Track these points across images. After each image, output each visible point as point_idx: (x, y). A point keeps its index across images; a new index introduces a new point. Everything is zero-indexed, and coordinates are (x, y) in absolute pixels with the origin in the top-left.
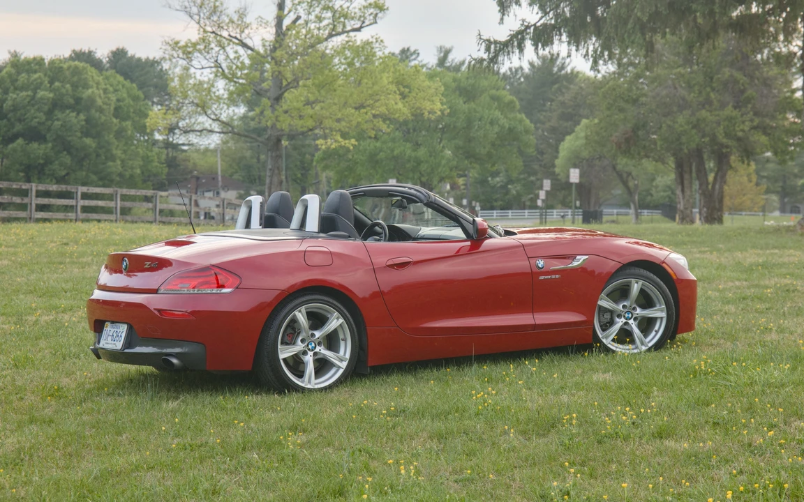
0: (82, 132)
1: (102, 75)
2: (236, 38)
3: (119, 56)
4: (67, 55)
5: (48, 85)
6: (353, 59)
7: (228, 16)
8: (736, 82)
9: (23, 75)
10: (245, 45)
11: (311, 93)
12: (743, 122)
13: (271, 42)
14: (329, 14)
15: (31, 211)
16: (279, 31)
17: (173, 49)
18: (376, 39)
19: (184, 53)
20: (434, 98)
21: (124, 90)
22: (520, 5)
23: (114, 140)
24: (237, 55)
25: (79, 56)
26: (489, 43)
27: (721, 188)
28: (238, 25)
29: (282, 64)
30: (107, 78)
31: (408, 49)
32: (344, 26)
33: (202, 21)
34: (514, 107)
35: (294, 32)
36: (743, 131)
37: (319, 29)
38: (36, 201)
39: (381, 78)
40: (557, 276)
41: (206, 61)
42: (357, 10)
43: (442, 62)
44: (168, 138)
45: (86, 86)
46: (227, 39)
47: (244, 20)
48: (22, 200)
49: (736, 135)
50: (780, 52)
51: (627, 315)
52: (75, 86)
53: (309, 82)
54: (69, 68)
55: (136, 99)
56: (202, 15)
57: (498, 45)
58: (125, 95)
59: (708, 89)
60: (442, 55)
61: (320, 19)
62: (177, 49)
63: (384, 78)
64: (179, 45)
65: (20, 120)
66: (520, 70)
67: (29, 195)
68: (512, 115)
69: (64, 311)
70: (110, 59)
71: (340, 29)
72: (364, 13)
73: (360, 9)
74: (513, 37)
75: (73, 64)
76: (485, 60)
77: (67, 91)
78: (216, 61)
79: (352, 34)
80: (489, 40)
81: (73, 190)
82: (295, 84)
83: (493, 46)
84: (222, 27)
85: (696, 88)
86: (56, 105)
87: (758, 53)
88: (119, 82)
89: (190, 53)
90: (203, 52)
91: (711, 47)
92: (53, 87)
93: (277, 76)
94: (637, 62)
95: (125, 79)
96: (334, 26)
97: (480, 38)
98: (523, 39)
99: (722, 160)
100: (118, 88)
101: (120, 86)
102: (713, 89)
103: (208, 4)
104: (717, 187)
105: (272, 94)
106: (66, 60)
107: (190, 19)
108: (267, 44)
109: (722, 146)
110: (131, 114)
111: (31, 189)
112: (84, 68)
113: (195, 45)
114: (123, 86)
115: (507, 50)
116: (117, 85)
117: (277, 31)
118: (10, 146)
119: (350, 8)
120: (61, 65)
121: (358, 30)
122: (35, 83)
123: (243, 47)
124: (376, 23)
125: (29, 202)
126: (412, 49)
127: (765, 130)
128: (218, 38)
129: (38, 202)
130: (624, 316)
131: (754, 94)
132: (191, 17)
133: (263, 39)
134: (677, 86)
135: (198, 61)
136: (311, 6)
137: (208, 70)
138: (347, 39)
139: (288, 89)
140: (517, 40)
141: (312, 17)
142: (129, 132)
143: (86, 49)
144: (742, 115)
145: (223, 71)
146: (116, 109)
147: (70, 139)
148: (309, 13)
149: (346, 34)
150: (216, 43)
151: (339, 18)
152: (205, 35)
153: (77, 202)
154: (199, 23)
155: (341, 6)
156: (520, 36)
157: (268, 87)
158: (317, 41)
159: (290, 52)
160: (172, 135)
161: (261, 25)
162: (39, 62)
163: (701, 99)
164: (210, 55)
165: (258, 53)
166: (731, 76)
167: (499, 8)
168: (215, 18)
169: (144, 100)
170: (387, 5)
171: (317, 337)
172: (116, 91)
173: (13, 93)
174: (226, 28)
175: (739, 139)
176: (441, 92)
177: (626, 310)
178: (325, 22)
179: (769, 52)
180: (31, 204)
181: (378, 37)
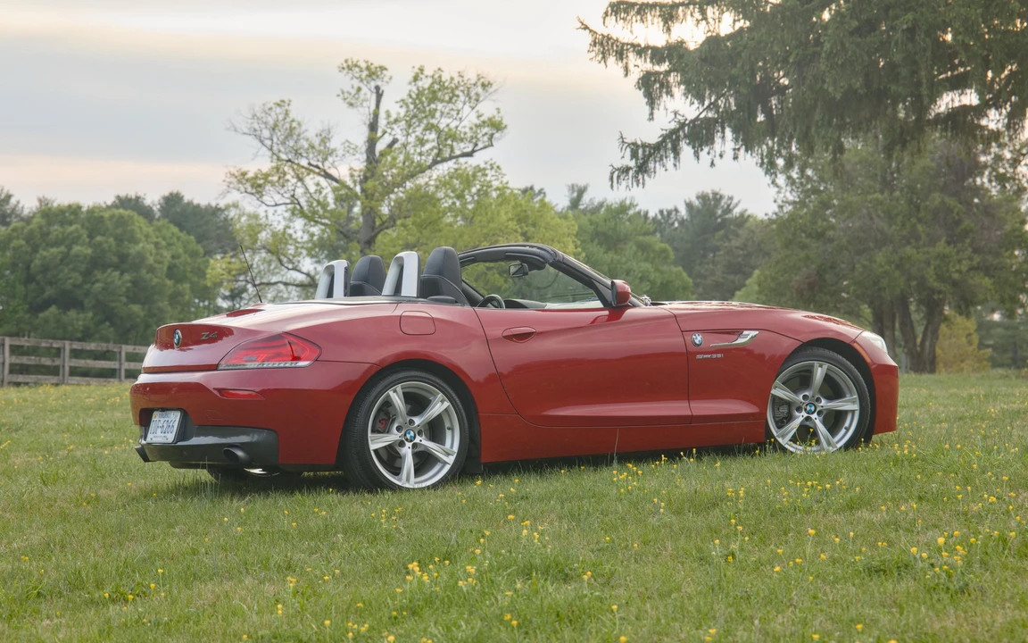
0: (128, 297)
1: (152, 225)
2: (317, 167)
3: (172, 201)
4: (109, 203)
5: (87, 240)
6: (463, 191)
7: (307, 140)
8: (950, 210)
9: (56, 227)
10: (328, 176)
11: (411, 235)
12: (960, 261)
13: (360, 171)
14: (433, 136)
15: (64, 376)
16: (371, 158)
17: (240, 182)
18: (491, 165)
19: (252, 186)
20: (565, 239)
21: (180, 244)
22: (672, 96)
23: (169, 308)
24: (319, 188)
25: (124, 202)
26: (635, 148)
27: (933, 346)
28: (320, 152)
29: (375, 198)
30: (158, 229)
31: (532, 188)
32: (452, 150)
33: (275, 148)
34: (666, 258)
35: (389, 158)
36: (960, 272)
37: (421, 154)
38: (69, 363)
39: (498, 213)
40: (719, 356)
41: (280, 196)
42: (467, 130)
43: (575, 203)
44: (234, 305)
45: (133, 240)
46: (306, 169)
47: (328, 145)
48: (53, 361)
49: (950, 277)
50: (1004, 174)
51: (808, 408)
52: (119, 240)
53: (409, 221)
54: (112, 217)
55: (194, 254)
56: (275, 140)
57: (647, 149)
58: (181, 251)
59: (913, 220)
60: (575, 195)
61: (422, 142)
62: (244, 181)
63: (502, 213)
64: (247, 177)
65: (51, 283)
66: (674, 213)
67: (62, 355)
68: (665, 268)
69: (104, 446)
70: (162, 207)
71: (446, 154)
72: (476, 132)
73: (471, 129)
74: (665, 138)
75: (117, 212)
76: (631, 168)
77: (110, 247)
78: (293, 196)
79: (462, 160)
80: (634, 144)
81: (115, 350)
82: (392, 223)
83: (640, 151)
84: (300, 154)
85: (899, 219)
86: (97, 263)
87: (976, 176)
88: (173, 234)
89: (260, 186)
90: (277, 184)
91: (915, 150)
92: (93, 241)
93: (369, 213)
94: (822, 188)
95: (181, 230)
96: (440, 150)
97: (623, 142)
98: (678, 139)
99: (933, 310)
100: (172, 241)
101: (175, 240)
102: (920, 221)
103: (283, 125)
104: (927, 344)
105: (363, 236)
106: (109, 208)
107: (260, 144)
108: (356, 174)
109: (933, 291)
110: (189, 275)
111: (64, 348)
112: (131, 217)
113: (266, 176)
114: (179, 238)
115: (659, 155)
116: (171, 238)
117: (368, 157)
118: (41, 315)
119: (459, 128)
120: (101, 214)
121: (470, 154)
122: (71, 237)
123: (325, 178)
124: (492, 145)
125: (61, 365)
126: (537, 189)
127: (987, 270)
128: (295, 167)
129: (73, 364)
130: (806, 410)
131: (973, 225)
132: (262, 142)
133: (351, 169)
134: (874, 216)
135: (271, 195)
136: (410, 126)
137: (283, 207)
138: (456, 166)
139: (381, 230)
140: (670, 142)
141: (412, 139)
142: (187, 297)
143: (132, 195)
144: (958, 252)
145: (301, 207)
146: (170, 268)
147: (114, 304)
148: (408, 134)
149: (454, 160)
150: (293, 174)
151: (446, 140)
152: (280, 163)
153: (120, 364)
154: (271, 149)
155: (448, 125)
156: (674, 137)
157: (357, 228)
158: (418, 169)
159: (385, 184)
160: (238, 300)
161: (348, 152)
162: (75, 210)
163: (904, 233)
164: (286, 188)
165: (343, 185)
166: (943, 202)
167: (646, 100)
168: (291, 143)
169: (204, 256)
170: (505, 122)
171: (416, 424)
172: (169, 245)
173: (44, 250)
174: (304, 155)
175: (955, 284)
176: (575, 232)
177: (807, 402)
178: (428, 146)
179: (990, 173)
180: (64, 366)
181: (493, 162)
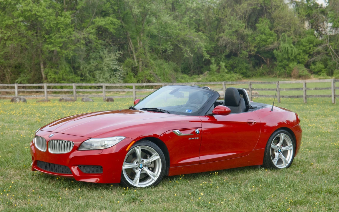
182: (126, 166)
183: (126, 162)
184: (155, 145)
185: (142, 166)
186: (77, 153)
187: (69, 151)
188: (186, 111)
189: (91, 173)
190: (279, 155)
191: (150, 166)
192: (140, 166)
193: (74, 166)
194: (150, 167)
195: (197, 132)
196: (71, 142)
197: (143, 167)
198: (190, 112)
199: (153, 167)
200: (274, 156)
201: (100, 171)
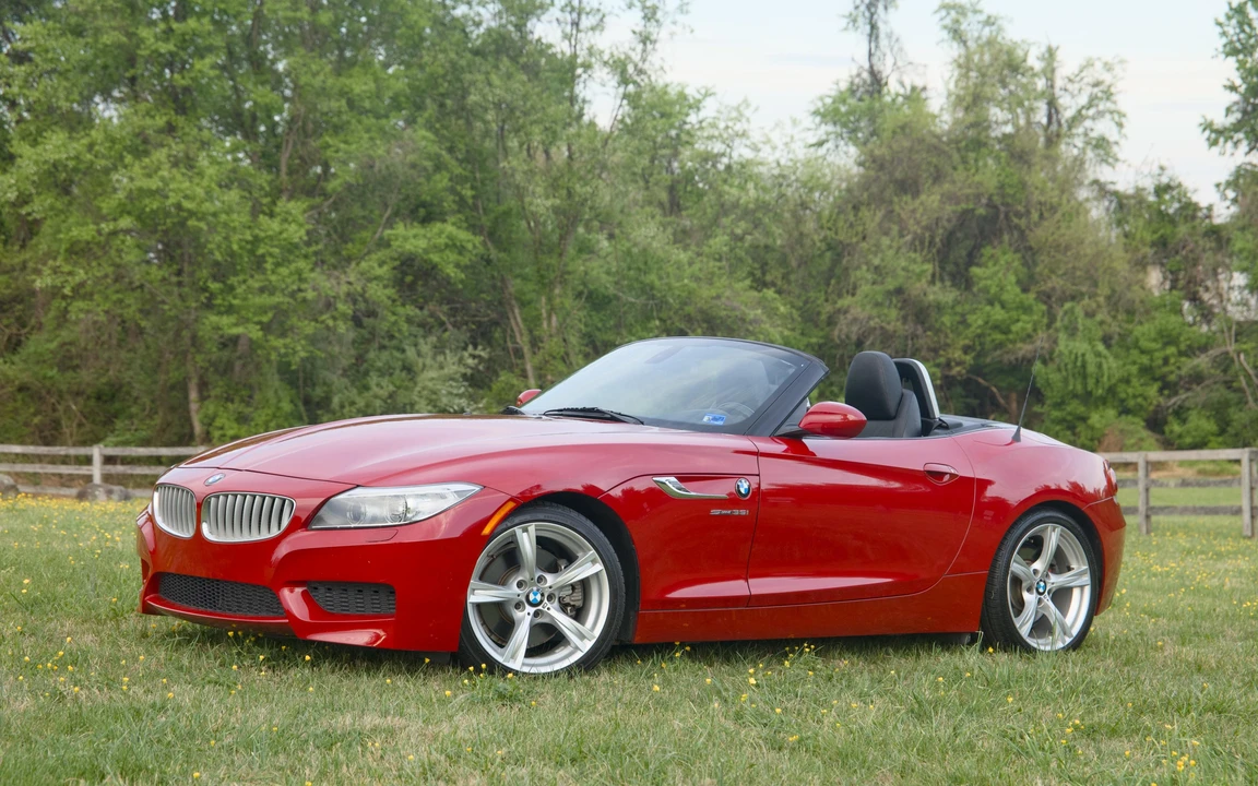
182: (480, 594)
183: (481, 578)
184: (589, 523)
185: (539, 598)
186: (303, 540)
187: (275, 532)
188: (706, 419)
189: (352, 612)
190: (1040, 601)
191: (567, 600)
192: (532, 597)
193: (292, 584)
194: (568, 605)
195: (743, 491)
196: (284, 501)
197: (541, 601)
198: (720, 423)
199: (579, 604)
200: (1020, 605)
201: (386, 606)
